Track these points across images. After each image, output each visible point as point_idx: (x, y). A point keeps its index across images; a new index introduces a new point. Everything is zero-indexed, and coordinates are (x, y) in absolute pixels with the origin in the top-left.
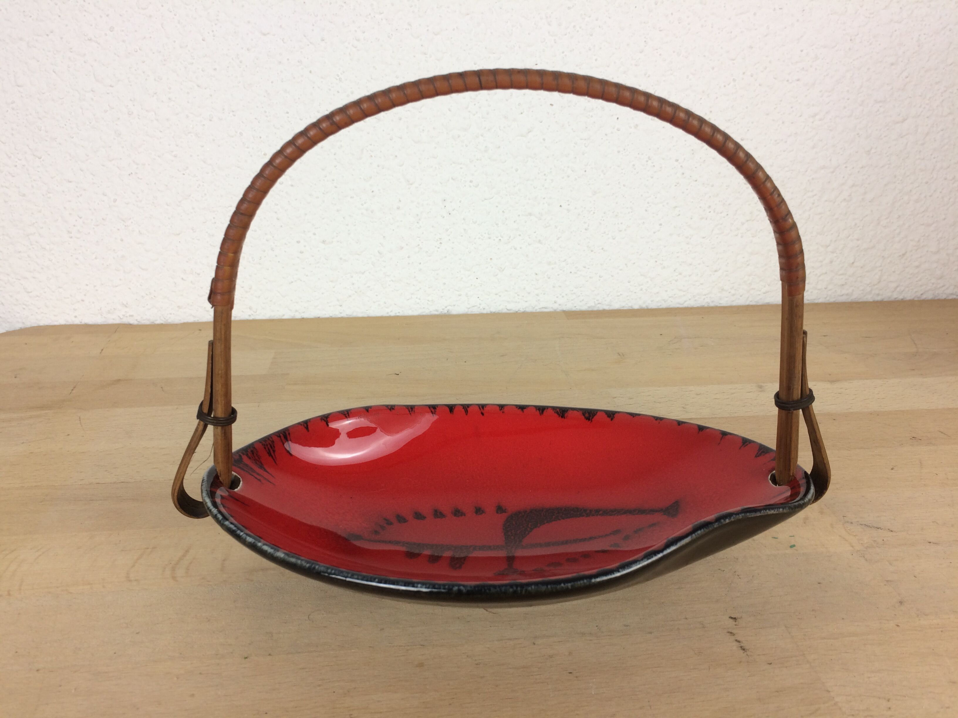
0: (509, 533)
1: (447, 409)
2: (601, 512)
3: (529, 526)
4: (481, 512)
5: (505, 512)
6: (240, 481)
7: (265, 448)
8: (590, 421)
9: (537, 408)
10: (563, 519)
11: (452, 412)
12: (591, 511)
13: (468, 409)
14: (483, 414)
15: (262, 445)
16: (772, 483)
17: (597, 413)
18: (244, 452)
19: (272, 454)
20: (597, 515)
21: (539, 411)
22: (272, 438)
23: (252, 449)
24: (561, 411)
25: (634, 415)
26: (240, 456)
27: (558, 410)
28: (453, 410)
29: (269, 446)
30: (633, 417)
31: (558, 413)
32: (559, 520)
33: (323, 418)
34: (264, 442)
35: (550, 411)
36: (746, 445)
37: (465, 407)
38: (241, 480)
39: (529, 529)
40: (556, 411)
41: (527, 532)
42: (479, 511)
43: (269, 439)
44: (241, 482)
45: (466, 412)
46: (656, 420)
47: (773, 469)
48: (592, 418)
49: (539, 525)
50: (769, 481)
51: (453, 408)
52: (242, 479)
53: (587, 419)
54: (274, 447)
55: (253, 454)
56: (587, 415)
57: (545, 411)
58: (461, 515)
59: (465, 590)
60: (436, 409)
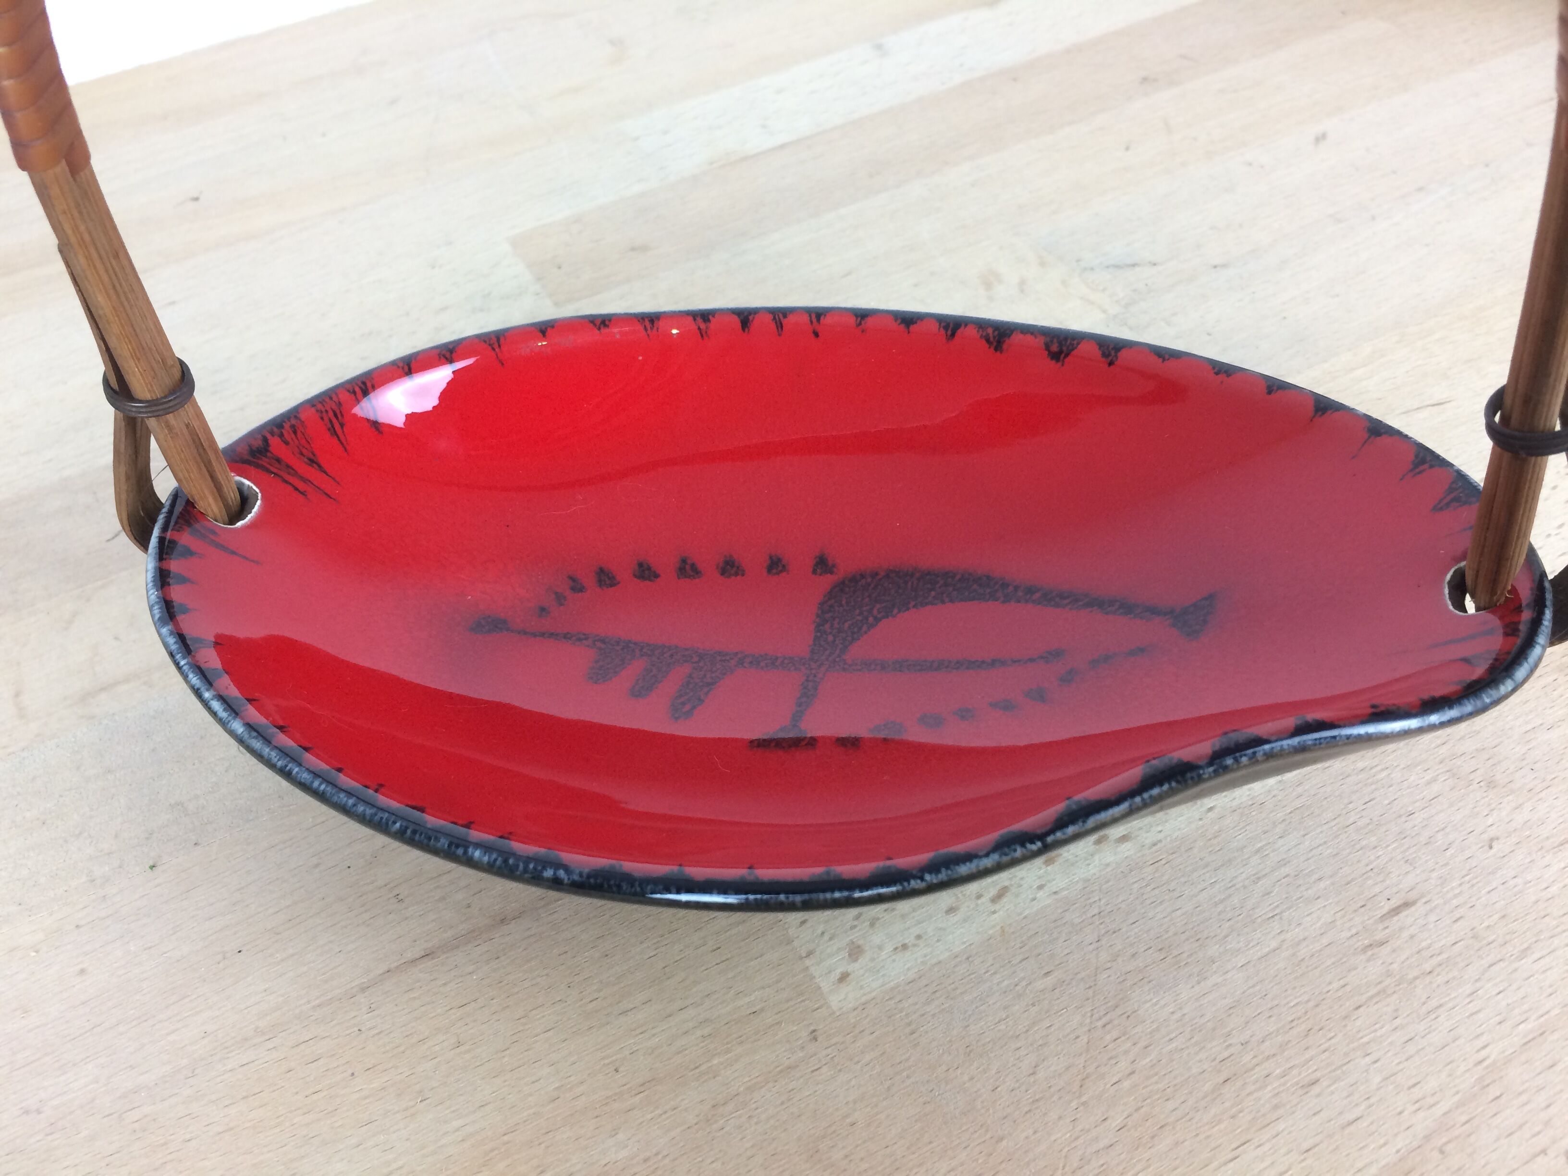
0: (827, 626)
1: (736, 320)
2: (1037, 595)
3: (875, 612)
4: (780, 568)
5: (831, 573)
6: (258, 499)
7: (322, 418)
8: (1060, 364)
9: (943, 324)
10: (952, 601)
11: (746, 330)
12: (1016, 588)
13: (784, 321)
14: (816, 335)
15: (317, 411)
16: (1450, 598)
17: (1078, 344)
18: (276, 430)
19: (339, 431)
20: (1027, 601)
21: (947, 331)
22: (336, 394)
23: (293, 422)
24: (996, 333)
25: (1167, 357)
26: (265, 440)
27: (990, 331)
28: (748, 324)
29: (331, 414)
30: (1164, 360)
31: (988, 341)
32: (943, 602)
33: (444, 352)
34: (320, 406)
35: (971, 332)
36: (1420, 472)
37: (778, 315)
38: (260, 495)
39: (871, 619)
40: (984, 334)
41: (865, 628)
42: (775, 565)
43: (331, 398)
44: (259, 503)
45: (780, 326)
46: (1217, 374)
47: (1463, 557)
48: (1065, 357)
49: (895, 611)
50: (1442, 589)
51: (751, 318)
52: (262, 496)
53: (1052, 358)
54: (342, 415)
55: (295, 432)
56: (1055, 348)
57: (959, 332)
58: (736, 574)
59: (569, 879)
60: (709, 321)
